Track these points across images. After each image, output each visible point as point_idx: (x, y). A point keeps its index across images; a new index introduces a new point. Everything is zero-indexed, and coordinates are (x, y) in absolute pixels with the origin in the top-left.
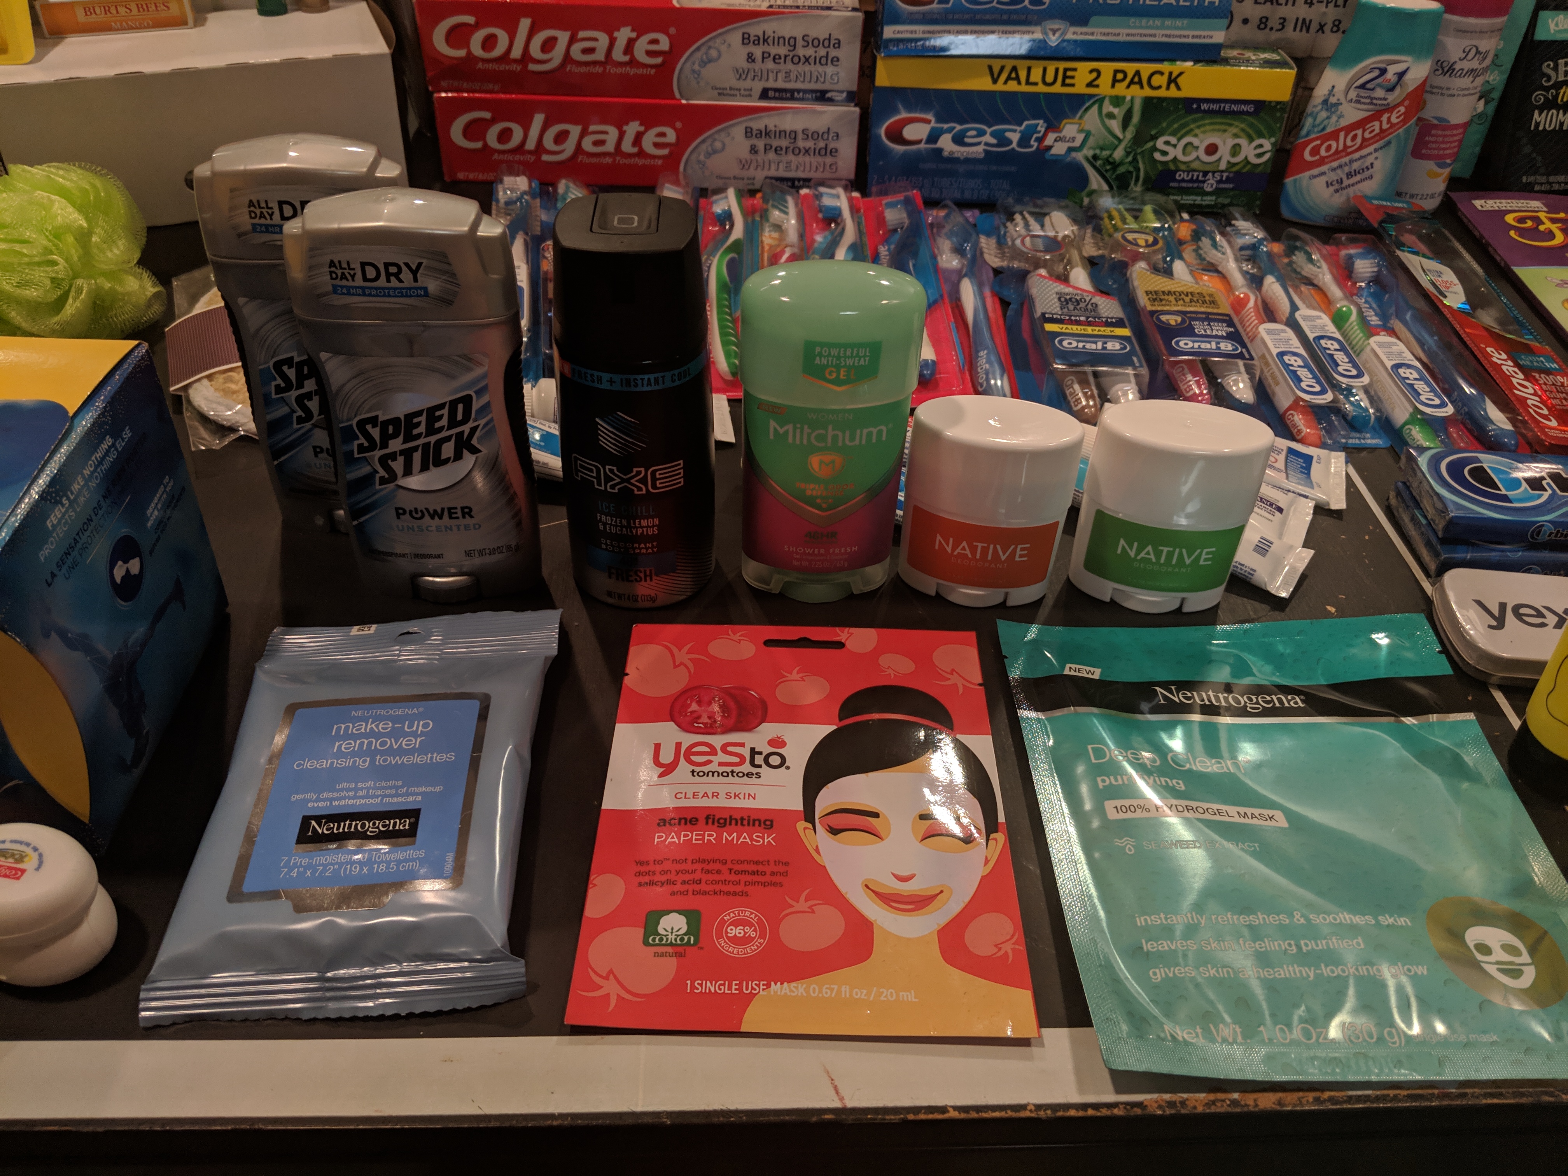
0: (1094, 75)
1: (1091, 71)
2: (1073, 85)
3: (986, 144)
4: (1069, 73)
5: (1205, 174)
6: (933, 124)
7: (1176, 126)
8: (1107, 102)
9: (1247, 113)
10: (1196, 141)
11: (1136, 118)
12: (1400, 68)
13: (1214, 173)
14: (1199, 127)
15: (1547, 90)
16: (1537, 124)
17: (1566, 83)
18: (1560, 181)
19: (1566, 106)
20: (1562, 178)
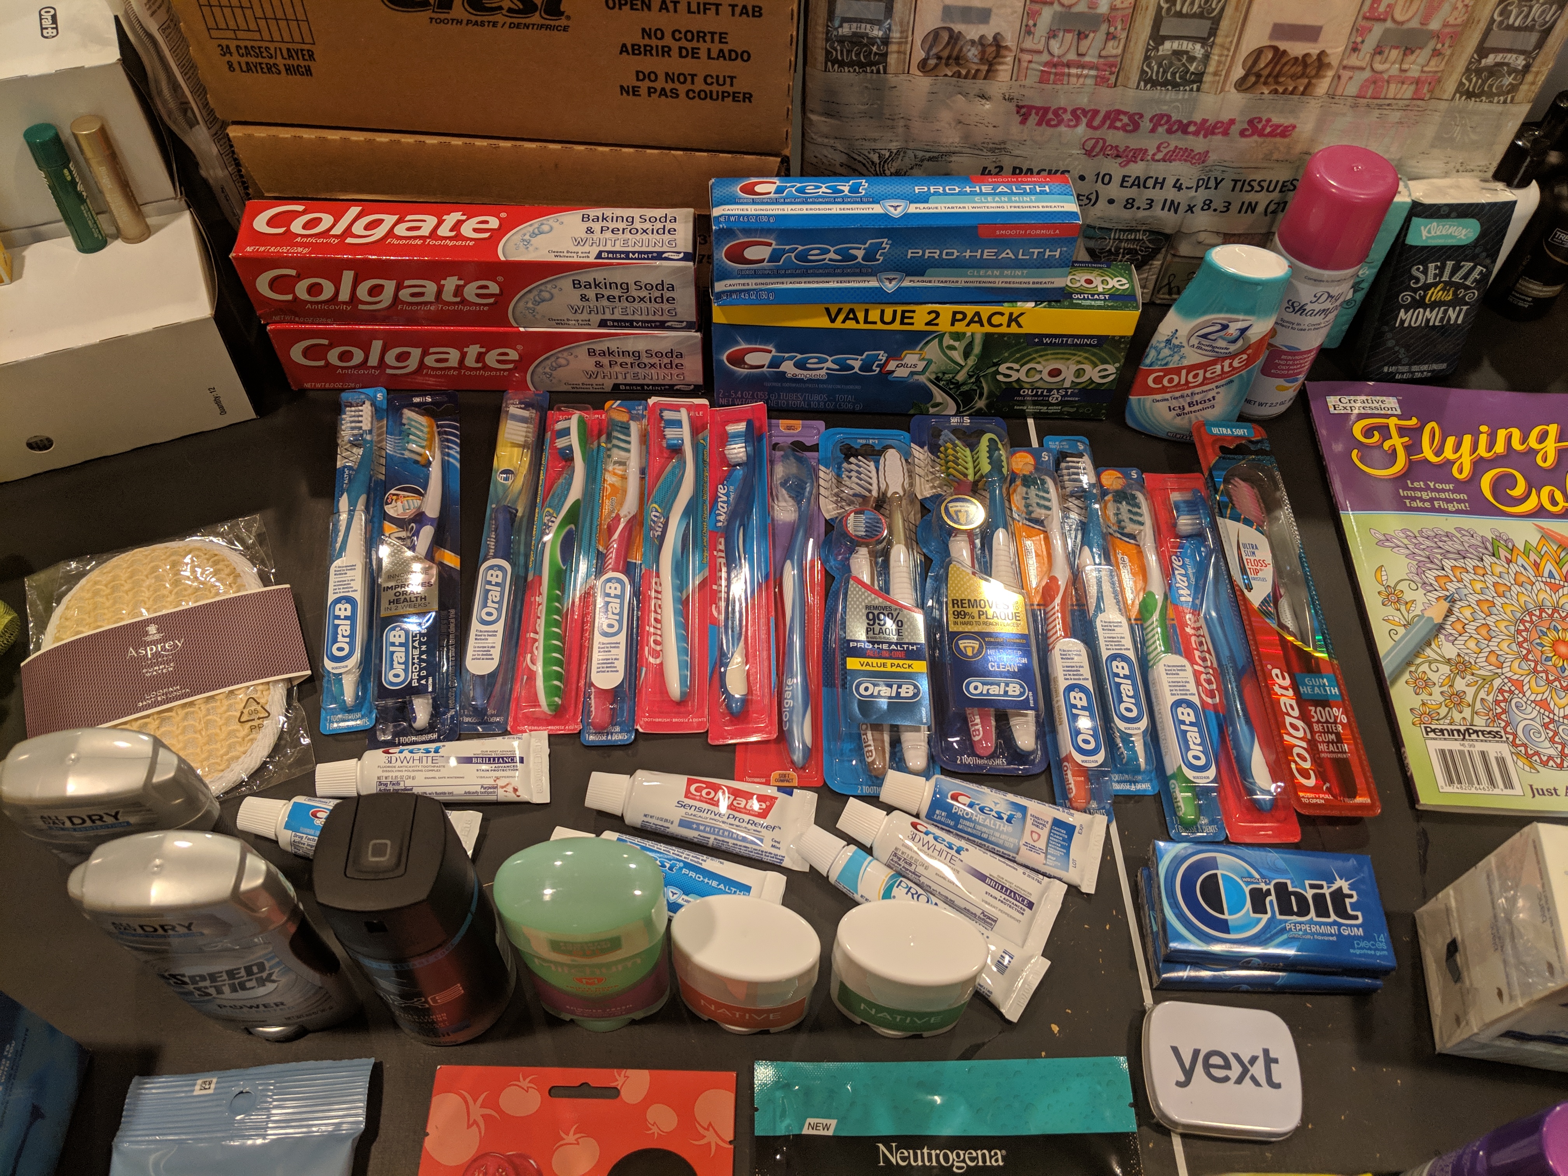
0: (933, 315)
1: (929, 313)
2: (912, 324)
3: (828, 369)
4: (907, 314)
5: (1049, 391)
6: (774, 353)
7: (1018, 355)
8: (947, 337)
9: (1090, 345)
10: (1039, 367)
11: (977, 349)
13: (1058, 390)
14: (1041, 356)
15: (1415, 291)
16: (1402, 322)
17: (1435, 285)
18: (1423, 369)
19: (1434, 305)
20: (1425, 367)
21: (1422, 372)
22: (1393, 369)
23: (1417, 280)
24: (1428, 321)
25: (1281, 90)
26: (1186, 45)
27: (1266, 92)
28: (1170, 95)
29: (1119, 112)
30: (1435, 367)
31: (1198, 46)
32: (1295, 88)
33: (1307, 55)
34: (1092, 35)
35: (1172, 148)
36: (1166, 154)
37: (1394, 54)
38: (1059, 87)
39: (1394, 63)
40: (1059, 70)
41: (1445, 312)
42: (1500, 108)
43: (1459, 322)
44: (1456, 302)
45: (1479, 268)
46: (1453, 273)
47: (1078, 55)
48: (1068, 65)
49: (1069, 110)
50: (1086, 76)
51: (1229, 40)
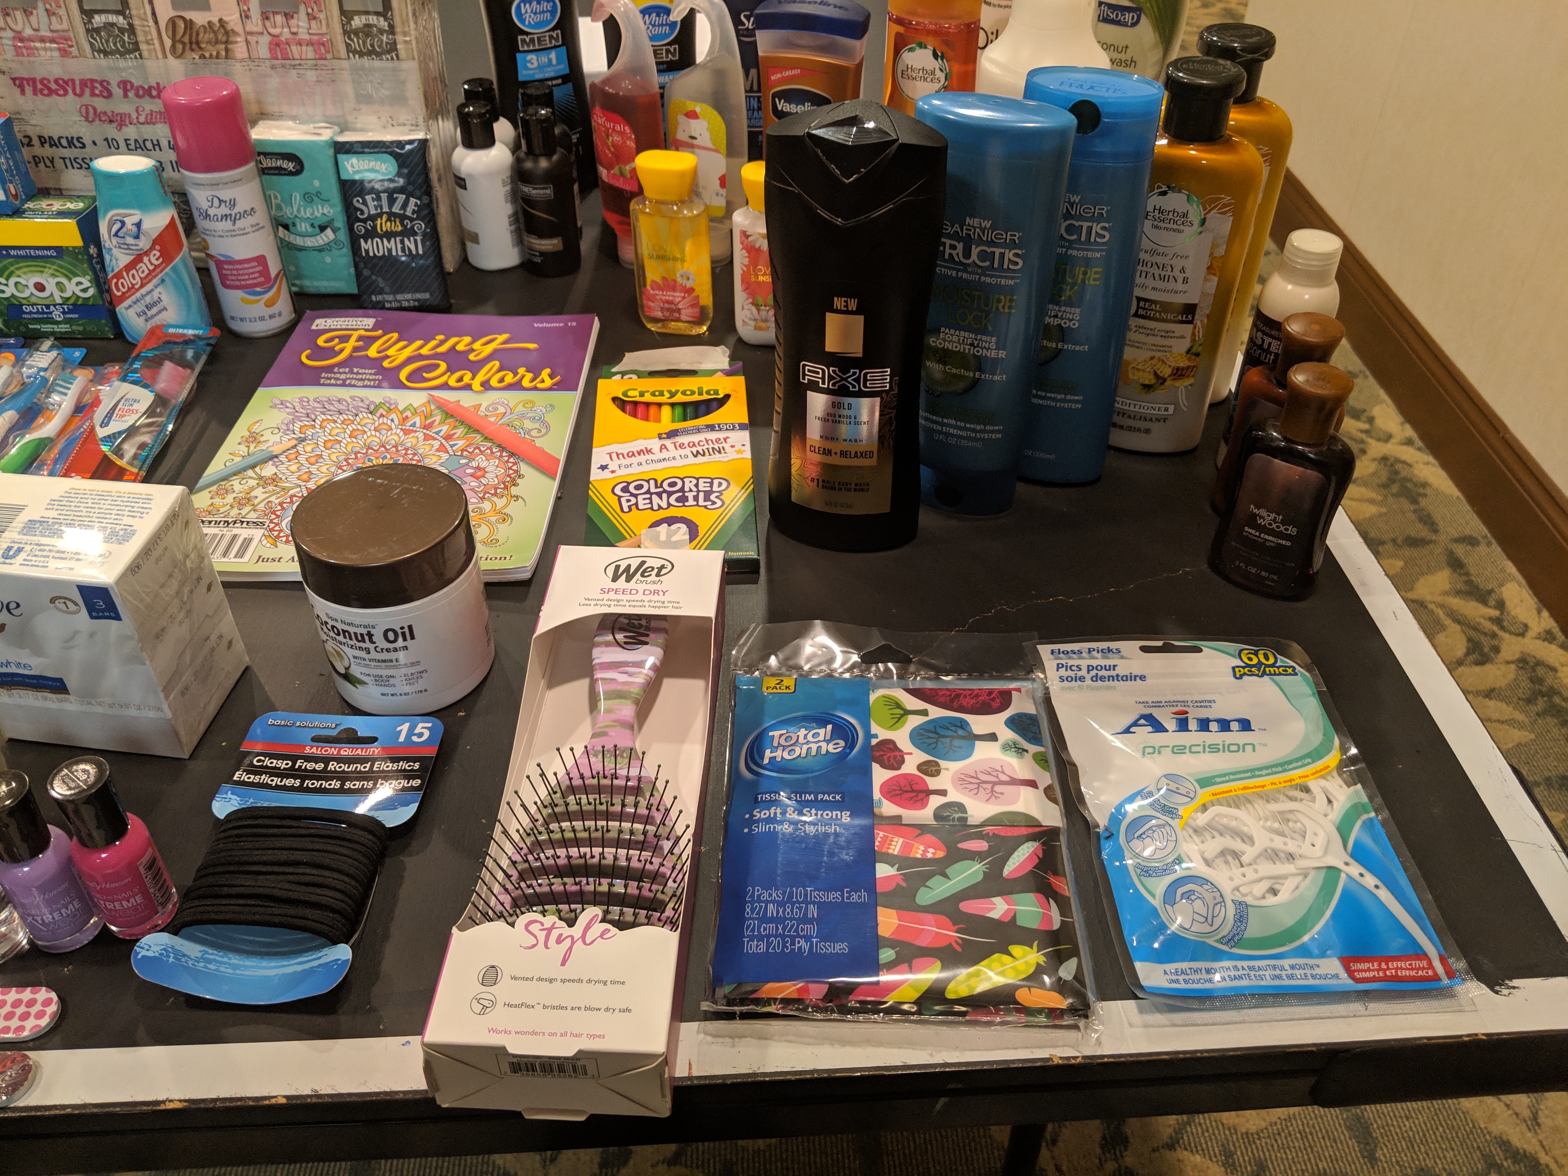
5: (47, 306)
9: (52, 257)
10: (24, 282)
12: (135, 219)
13: (55, 306)
14: (18, 269)
15: (364, 221)
16: (367, 252)
17: (380, 215)
18: (407, 298)
19: (389, 235)
20: (409, 296)
21: (408, 301)
22: (380, 298)
23: (362, 213)
24: (390, 250)
25: (207, 55)
26: (112, 18)
27: (197, 57)
28: (122, 63)
29: (92, 81)
30: (418, 296)
31: (121, 18)
32: (218, 53)
33: (209, 23)
34: (34, 12)
35: (147, 111)
36: (146, 118)
37: (279, 19)
38: (32, 59)
39: (283, 27)
40: (27, 44)
41: (402, 242)
42: (389, 64)
43: (421, 252)
44: (411, 233)
45: (413, 200)
46: (391, 206)
47: (35, 30)
48: (31, 39)
49: (52, 80)
50: (51, 49)
51: (142, 11)
